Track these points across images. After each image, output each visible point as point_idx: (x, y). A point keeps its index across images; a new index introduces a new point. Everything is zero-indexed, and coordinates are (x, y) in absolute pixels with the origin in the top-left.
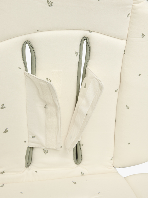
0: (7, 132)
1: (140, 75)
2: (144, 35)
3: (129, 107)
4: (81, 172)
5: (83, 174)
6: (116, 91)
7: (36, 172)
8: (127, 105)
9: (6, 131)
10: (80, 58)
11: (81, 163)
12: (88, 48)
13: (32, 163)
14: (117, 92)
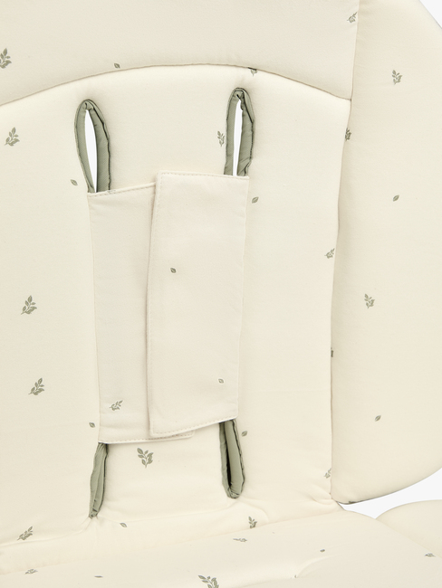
0: (41, 390)
1: (396, 198)
2: (400, 77)
3: (373, 301)
4: (250, 519)
5: (255, 523)
6: (329, 256)
7: (123, 525)
8: (366, 296)
9: (37, 389)
10: (229, 155)
11: (244, 493)
12: (249, 123)
13: (105, 502)
14: (332, 260)
